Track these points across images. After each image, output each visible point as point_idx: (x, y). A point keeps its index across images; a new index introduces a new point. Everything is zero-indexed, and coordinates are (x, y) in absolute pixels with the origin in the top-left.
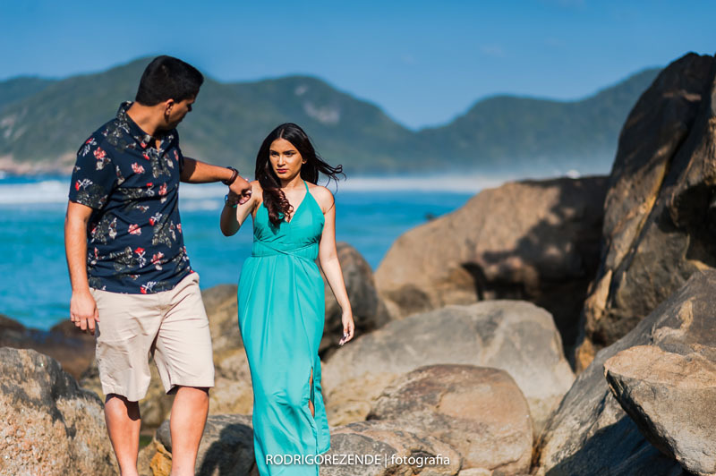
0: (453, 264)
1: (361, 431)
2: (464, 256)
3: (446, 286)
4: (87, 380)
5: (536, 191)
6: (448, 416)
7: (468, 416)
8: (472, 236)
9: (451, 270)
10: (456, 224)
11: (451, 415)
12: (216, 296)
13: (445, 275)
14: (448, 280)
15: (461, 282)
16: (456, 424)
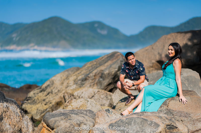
0: (154, 61)
1: (140, 116)
2: (158, 58)
3: (151, 69)
4: (26, 101)
5: (183, 34)
6: (172, 110)
7: (181, 110)
8: (160, 51)
9: (153, 63)
10: (154, 48)
11: (174, 109)
12: (72, 71)
13: (151, 65)
14: (152, 67)
15: (156, 67)
16: (176, 113)
